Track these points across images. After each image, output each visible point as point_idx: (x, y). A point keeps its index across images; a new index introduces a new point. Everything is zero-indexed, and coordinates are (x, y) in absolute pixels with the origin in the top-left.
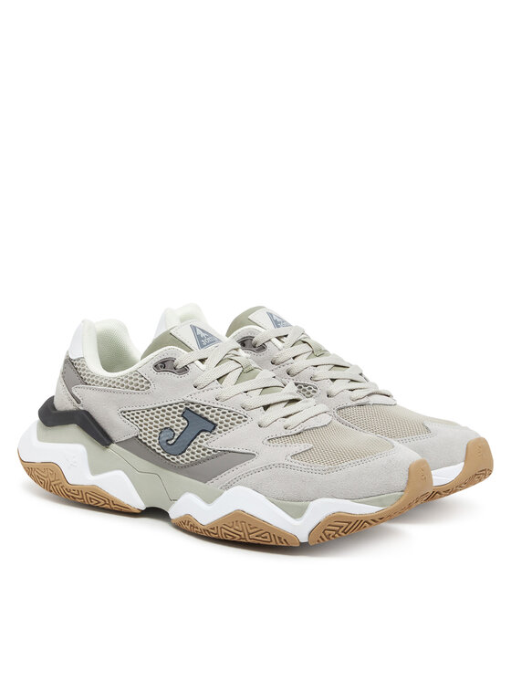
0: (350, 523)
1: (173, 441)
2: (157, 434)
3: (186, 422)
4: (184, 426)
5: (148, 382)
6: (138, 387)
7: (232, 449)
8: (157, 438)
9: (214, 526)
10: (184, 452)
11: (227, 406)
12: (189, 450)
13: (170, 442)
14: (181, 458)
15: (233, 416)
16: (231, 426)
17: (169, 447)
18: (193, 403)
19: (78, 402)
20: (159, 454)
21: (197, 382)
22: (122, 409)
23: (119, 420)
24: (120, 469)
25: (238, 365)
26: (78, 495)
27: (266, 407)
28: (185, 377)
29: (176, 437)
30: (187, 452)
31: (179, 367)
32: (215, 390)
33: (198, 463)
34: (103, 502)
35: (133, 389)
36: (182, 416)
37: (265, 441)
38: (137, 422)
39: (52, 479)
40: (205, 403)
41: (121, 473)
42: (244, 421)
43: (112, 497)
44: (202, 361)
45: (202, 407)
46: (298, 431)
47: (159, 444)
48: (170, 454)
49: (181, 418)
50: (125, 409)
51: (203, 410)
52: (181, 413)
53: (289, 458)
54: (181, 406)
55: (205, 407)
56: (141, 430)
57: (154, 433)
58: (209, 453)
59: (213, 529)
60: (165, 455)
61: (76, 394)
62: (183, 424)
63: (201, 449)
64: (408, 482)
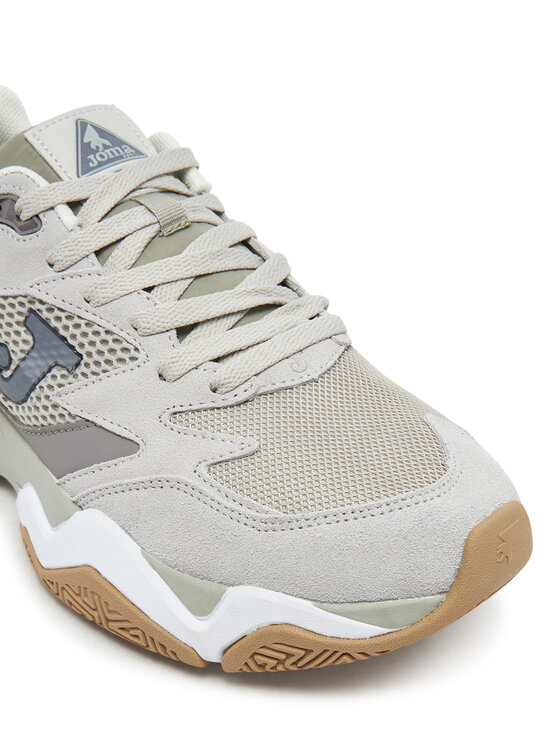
0: (308, 652)
1: (9, 373)
3: (29, 338)
4: (27, 348)
7: (100, 420)
10: (24, 401)
11: (103, 319)
12: (32, 400)
13: (4, 374)
15: (111, 345)
16: (105, 366)
17: (4, 383)
18: (41, 302)
21: (53, 254)
25: (150, 218)
27: (183, 331)
28: (33, 241)
29: (13, 366)
30: (29, 401)
31: (24, 216)
32: (86, 279)
36: (25, 324)
37: (166, 417)
40: (63, 306)
42: (133, 359)
44: (75, 206)
45: (57, 313)
46: (242, 396)
48: (6, 395)
49: (22, 329)
51: (58, 319)
52: (22, 319)
53: (203, 470)
54: (22, 304)
55: (63, 315)
58: (62, 416)
62: (25, 341)
63: (49, 404)
64: (459, 574)
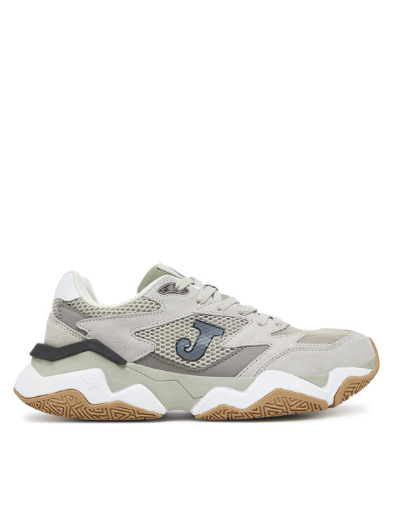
0: (359, 384)
1: (191, 348)
2: (174, 345)
3: (198, 331)
4: (198, 334)
5: (157, 304)
6: (149, 308)
7: (247, 344)
8: (174, 349)
9: (255, 408)
10: (203, 355)
11: (229, 314)
12: (208, 352)
13: (188, 350)
14: (202, 362)
15: (236, 321)
16: (238, 328)
17: (188, 354)
18: (201, 315)
19: (85, 333)
20: (178, 363)
21: (198, 298)
22: (135, 330)
23: (133, 340)
24: (139, 383)
26: (103, 412)
28: (188, 296)
29: (193, 344)
30: (206, 354)
31: (181, 288)
33: (218, 362)
34: (128, 414)
35: (145, 311)
36: (193, 327)
37: (270, 335)
38: (153, 338)
39: (72, 404)
40: (210, 314)
41: (140, 386)
42: (247, 323)
43: (136, 408)
45: (209, 317)
47: (178, 354)
48: (188, 361)
49: (193, 329)
50: (138, 330)
51: (210, 319)
52: (192, 325)
53: (296, 343)
54: (191, 319)
55: (212, 317)
56: (158, 345)
57: (171, 345)
58: (227, 351)
59: (257, 409)
60: (185, 362)
61: (81, 328)
62: (196, 333)
63: (219, 350)
